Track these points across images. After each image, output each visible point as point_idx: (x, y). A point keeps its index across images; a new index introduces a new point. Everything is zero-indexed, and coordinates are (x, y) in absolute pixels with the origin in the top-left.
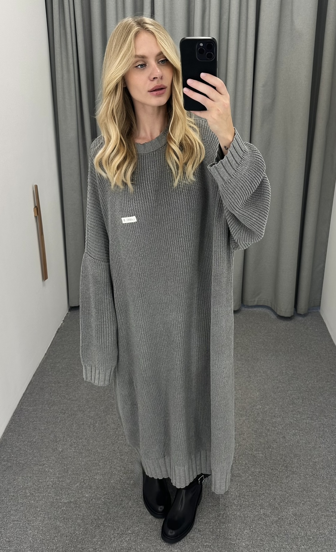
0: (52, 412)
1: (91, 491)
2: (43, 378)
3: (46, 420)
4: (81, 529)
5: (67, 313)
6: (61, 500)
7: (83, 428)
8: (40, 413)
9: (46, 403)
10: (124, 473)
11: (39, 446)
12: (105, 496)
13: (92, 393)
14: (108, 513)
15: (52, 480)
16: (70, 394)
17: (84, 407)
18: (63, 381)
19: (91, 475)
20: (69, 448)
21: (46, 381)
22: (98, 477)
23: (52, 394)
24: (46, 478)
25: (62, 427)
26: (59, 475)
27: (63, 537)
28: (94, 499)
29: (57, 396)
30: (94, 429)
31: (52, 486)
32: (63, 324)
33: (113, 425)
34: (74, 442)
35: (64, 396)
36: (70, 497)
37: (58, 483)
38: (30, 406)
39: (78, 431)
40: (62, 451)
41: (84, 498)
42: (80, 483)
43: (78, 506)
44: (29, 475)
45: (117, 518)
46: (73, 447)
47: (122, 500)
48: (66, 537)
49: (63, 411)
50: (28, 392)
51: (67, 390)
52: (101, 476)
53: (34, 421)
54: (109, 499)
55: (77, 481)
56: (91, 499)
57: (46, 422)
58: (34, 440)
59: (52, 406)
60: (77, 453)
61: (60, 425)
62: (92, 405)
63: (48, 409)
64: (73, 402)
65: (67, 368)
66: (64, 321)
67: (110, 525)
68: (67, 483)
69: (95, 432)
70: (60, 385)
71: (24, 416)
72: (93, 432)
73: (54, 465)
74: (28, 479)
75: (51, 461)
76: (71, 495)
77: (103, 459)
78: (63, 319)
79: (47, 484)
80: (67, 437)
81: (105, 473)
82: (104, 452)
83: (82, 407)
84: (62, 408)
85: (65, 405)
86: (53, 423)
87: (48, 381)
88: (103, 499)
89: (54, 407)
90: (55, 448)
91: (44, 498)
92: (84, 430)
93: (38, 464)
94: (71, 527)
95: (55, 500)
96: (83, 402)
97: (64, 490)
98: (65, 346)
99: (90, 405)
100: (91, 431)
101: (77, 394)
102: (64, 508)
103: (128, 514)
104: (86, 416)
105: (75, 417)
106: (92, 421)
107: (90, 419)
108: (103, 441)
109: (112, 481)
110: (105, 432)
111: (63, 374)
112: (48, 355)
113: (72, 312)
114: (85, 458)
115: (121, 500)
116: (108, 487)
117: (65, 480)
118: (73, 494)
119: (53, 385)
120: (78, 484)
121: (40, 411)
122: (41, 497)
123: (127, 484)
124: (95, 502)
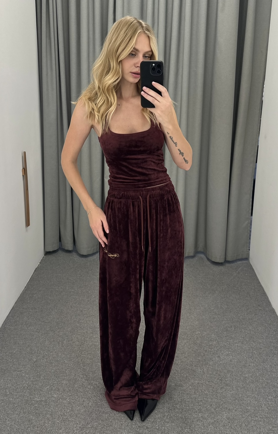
0: (29, 331)
1: (59, 393)
2: (23, 305)
3: (24, 337)
4: (50, 422)
5: (43, 257)
6: (34, 399)
7: (54, 344)
8: (20, 332)
9: (24, 324)
10: (86, 380)
11: (18, 356)
12: (70, 397)
13: (61, 317)
14: (72, 410)
15: (27, 383)
16: (44, 317)
17: (54, 328)
18: (39, 308)
19: (59, 380)
20: (42, 359)
21: (25, 307)
22: (64, 382)
23: (29, 317)
24: (23, 381)
25: (37, 343)
26: (33, 379)
27: (35, 427)
28: (61, 399)
29: (34, 319)
30: (62, 345)
31: (27, 388)
32: (40, 265)
33: (77, 343)
34: (46, 355)
35: (39, 318)
36: (42, 397)
37: (32, 385)
38: (12, 326)
39: (49, 346)
40: (36, 361)
41: (53, 398)
42: (50, 386)
43: (48, 404)
44: (9, 379)
45: (79, 415)
46: (45, 358)
47: (84, 401)
48: (38, 428)
49: (38, 331)
50: (10, 315)
51: (42, 315)
52: (67, 381)
53: (15, 337)
54: (73, 400)
55: (48, 384)
56: (58, 399)
57: (25, 338)
58: (14, 352)
59: (29, 326)
60: (48, 363)
61: (35, 341)
62: (61, 326)
63: (26, 328)
64: (46, 324)
65: (42, 298)
66: (41, 263)
67: (73, 420)
68: (40, 386)
69: (63, 347)
70: (36, 310)
71: (7, 333)
72: (61, 347)
73: (29, 371)
74: (8, 381)
75: (27, 368)
76: (43, 395)
77: (69, 368)
78: (40, 261)
79: (23, 386)
80: (40, 350)
81: (70, 379)
82: (70, 363)
83: (53, 328)
84: (37, 328)
85: (40, 326)
86: (29, 339)
87: (26, 307)
88: (68, 399)
89: (31, 327)
90: (31, 358)
91: (21, 397)
92: (54, 346)
93: (16, 371)
94: (42, 420)
95: (29, 399)
96: (54, 324)
97: (37, 391)
98: (41, 281)
99: (59, 327)
100: (60, 346)
101: (50, 318)
102: (36, 405)
103: (88, 411)
104: (56, 335)
105: (47, 335)
106: (61, 339)
107: (59, 337)
108: (70, 355)
109: (76, 386)
110: (71, 348)
111: (39, 303)
112: (27, 288)
113: (47, 256)
114: (54, 367)
115: (82, 400)
116: (73, 390)
117: (38, 384)
118: (44, 394)
119: (31, 310)
120: (48, 387)
121: (20, 330)
122: (18, 396)
123: (88, 389)
124: (61, 401)
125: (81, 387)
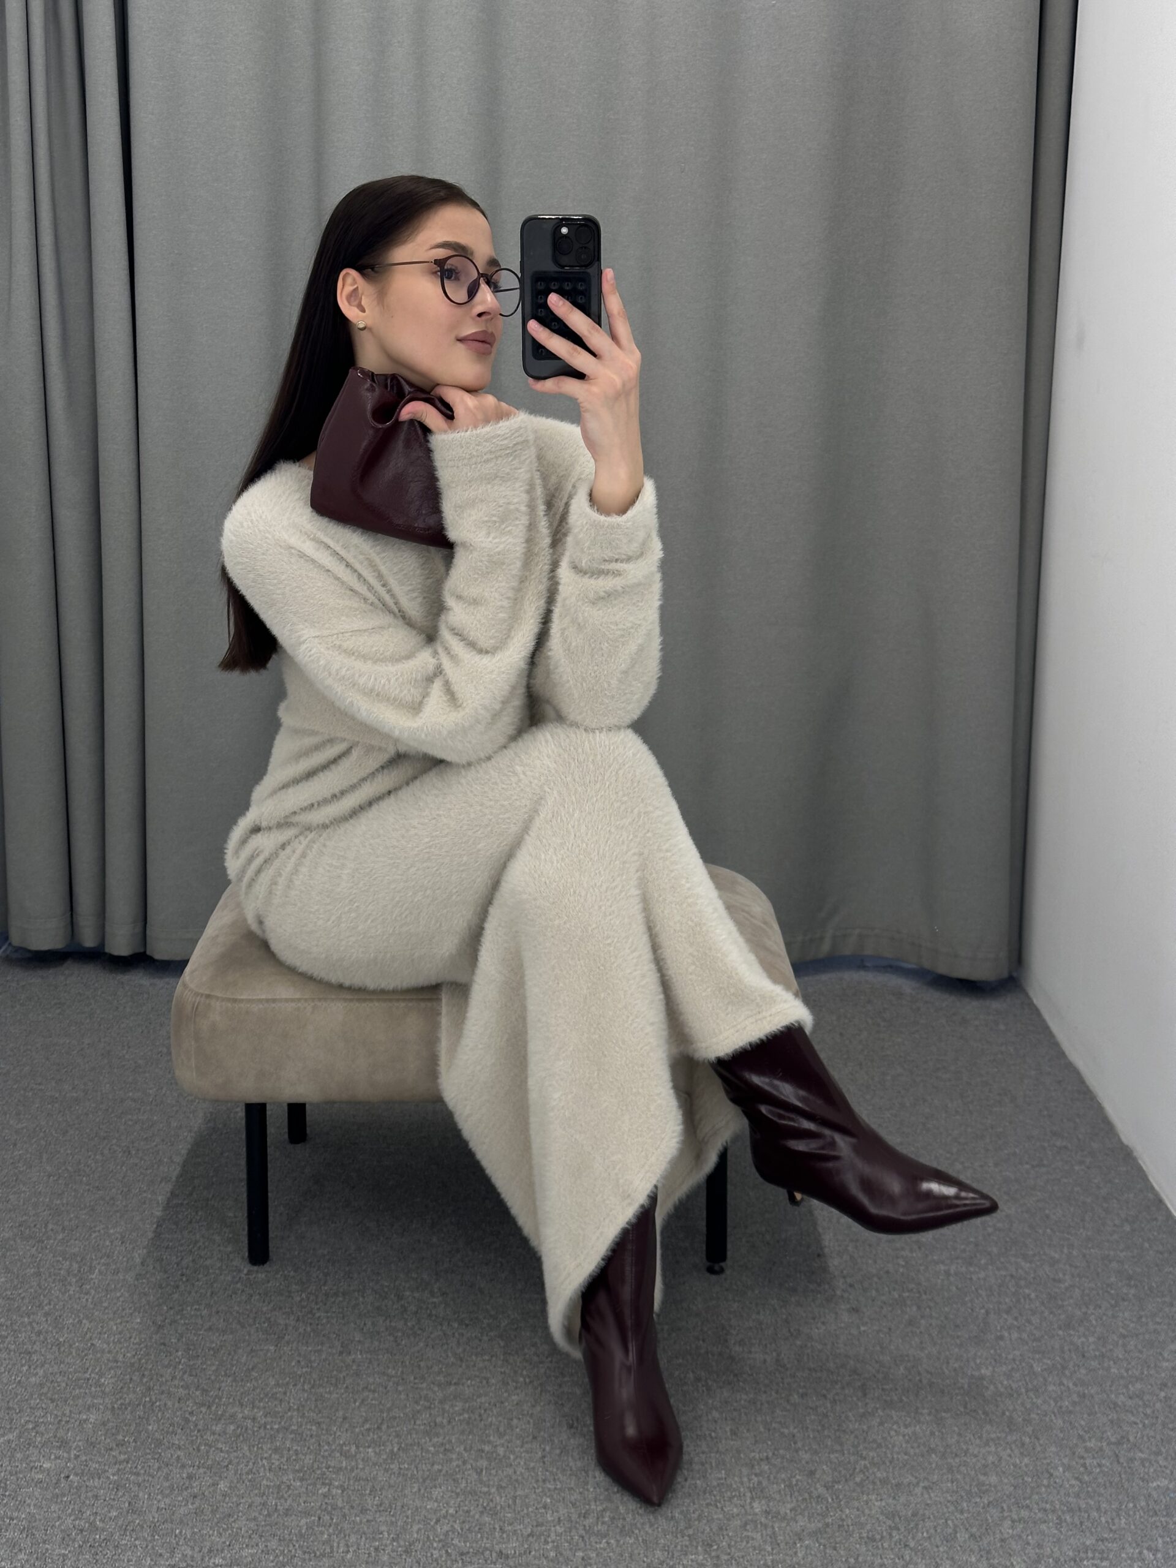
125: (179, 1431)
